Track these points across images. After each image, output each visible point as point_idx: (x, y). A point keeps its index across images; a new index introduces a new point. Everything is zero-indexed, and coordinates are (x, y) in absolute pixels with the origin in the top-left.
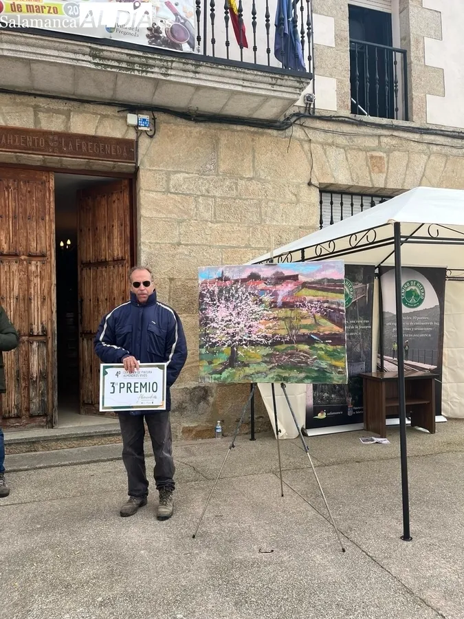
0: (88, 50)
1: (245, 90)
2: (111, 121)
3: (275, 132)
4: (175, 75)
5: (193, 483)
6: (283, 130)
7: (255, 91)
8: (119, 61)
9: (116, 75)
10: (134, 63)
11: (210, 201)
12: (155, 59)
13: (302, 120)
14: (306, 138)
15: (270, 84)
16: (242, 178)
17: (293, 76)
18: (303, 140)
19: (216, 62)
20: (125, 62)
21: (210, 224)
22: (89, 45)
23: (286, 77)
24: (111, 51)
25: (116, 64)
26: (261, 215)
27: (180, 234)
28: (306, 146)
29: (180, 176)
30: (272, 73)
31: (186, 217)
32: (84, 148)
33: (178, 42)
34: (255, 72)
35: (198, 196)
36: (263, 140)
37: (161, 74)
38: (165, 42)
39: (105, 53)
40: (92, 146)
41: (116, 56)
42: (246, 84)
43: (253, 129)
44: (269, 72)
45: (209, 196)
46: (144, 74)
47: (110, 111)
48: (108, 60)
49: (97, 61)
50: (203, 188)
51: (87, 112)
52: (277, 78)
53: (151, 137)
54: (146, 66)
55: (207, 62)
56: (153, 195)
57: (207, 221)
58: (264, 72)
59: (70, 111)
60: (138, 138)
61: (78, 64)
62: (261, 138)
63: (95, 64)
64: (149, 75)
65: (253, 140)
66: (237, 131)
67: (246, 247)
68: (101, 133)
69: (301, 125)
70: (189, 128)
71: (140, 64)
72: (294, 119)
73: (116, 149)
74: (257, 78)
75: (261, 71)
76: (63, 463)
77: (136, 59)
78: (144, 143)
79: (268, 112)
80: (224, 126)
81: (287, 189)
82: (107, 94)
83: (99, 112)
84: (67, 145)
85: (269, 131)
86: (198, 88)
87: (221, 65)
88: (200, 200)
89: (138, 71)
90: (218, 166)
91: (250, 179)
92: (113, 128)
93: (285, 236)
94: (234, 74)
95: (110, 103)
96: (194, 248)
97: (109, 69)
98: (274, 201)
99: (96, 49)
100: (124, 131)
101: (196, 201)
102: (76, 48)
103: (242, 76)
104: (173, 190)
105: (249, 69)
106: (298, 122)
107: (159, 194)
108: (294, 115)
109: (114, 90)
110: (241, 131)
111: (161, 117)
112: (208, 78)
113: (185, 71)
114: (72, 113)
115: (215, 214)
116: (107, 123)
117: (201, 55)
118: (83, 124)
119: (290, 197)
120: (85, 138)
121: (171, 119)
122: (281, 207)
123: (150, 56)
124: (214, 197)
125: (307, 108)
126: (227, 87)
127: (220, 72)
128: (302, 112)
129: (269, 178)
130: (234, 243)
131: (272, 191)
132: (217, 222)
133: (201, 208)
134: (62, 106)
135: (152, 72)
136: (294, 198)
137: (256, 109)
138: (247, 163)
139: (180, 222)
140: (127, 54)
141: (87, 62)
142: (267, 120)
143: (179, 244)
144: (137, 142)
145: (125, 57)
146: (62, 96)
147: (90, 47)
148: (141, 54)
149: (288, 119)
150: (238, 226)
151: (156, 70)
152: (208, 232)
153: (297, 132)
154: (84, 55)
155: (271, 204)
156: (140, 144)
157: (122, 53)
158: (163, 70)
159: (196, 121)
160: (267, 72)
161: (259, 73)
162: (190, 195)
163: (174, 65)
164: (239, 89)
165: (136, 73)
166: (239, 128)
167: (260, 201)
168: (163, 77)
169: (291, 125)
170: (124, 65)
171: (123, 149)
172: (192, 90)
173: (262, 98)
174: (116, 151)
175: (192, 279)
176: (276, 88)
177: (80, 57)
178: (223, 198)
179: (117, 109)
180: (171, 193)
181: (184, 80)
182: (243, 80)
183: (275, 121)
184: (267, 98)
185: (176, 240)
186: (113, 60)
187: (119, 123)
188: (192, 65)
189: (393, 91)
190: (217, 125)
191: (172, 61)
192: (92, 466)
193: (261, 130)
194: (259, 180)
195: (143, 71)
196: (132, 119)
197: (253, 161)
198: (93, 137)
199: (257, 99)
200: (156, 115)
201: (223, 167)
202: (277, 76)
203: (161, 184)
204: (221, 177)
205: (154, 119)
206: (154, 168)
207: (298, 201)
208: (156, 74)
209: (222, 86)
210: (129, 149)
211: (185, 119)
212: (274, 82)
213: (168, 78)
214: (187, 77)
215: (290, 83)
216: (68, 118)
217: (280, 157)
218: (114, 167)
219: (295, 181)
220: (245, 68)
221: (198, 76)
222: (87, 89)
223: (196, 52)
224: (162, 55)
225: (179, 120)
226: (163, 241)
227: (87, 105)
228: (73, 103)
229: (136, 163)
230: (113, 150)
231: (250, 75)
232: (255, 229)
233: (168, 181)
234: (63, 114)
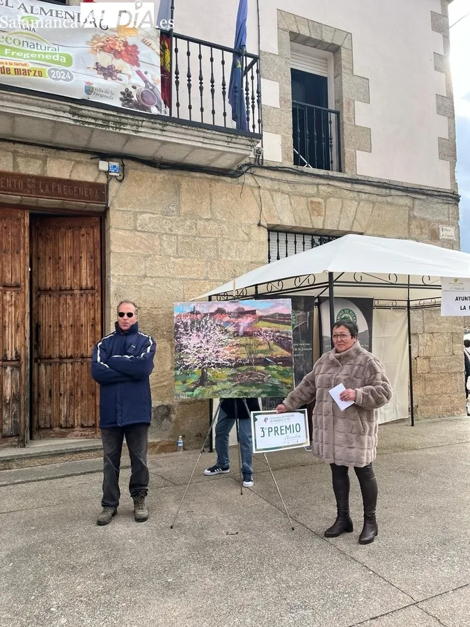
0: (68, 108)
1: (204, 146)
2: (84, 167)
3: (229, 179)
4: (145, 132)
5: (163, 489)
6: (236, 177)
7: (214, 147)
8: (96, 119)
9: (93, 130)
10: (109, 121)
11: (173, 239)
12: (127, 118)
13: (253, 170)
14: (256, 185)
15: (226, 142)
16: (201, 219)
17: (246, 136)
18: (253, 187)
19: (179, 122)
20: (101, 119)
21: (173, 259)
22: (70, 104)
23: (239, 137)
24: (89, 111)
25: (93, 121)
26: (217, 252)
27: (146, 267)
28: (256, 192)
29: (146, 216)
30: (228, 133)
31: (151, 252)
32: (59, 190)
33: (148, 105)
34: (214, 132)
35: (163, 234)
36: (219, 185)
37: (133, 130)
38: (136, 105)
39: (83, 112)
40: (67, 188)
41: (93, 114)
42: (206, 141)
43: (210, 176)
44: (225, 132)
45: (171, 234)
46: (118, 131)
47: (84, 158)
48: (86, 117)
49: (76, 118)
50: (167, 227)
51: (62, 158)
52: (233, 137)
53: (120, 181)
54: (119, 124)
55: (172, 122)
56: (120, 233)
57: (170, 256)
58: (221, 132)
59: (46, 157)
60: (108, 182)
61: (59, 120)
62: (217, 184)
63: (74, 120)
64: (122, 131)
65: (210, 186)
66: (197, 178)
67: (204, 279)
68: (75, 177)
69: (252, 174)
70: (154, 174)
71: (114, 122)
72: (246, 168)
73: (88, 192)
74: (215, 137)
75: (219, 131)
76: (39, 478)
77: (111, 118)
78: (114, 186)
79: (223, 163)
80: (185, 173)
81: (240, 230)
82: (82, 143)
83: (73, 158)
84: (44, 188)
85: (224, 178)
86: (164, 143)
87: (185, 125)
88: (164, 237)
89: (112, 127)
90: (180, 208)
91: (208, 220)
92: (86, 173)
93: (238, 270)
94: (196, 133)
95: (84, 151)
96: (159, 280)
97: (87, 125)
98: (229, 239)
99: (76, 108)
100: (96, 175)
101: (161, 239)
102: (57, 106)
103: (202, 134)
104: (139, 229)
105: (208, 129)
106: (249, 171)
107: (128, 232)
108: (246, 165)
109: (89, 140)
110: (200, 178)
111: (128, 164)
112: (173, 135)
113: (153, 129)
114: (48, 159)
115: (177, 249)
116: (80, 168)
117: (167, 117)
118: (58, 169)
119: (242, 235)
120: (60, 181)
121: (139, 166)
122: (235, 245)
123: (123, 115)
124: (176, 235)
125: (257, 160)
126: (189, 143)
127: (183, 131)
128: (253, 163)
129: (224, 219)
130: (194, 276)
131: (227, 230)
132: (179, 257)
133: (165, 244)
134: (39, 152)
135: (125, 129)
136: (246, 237)
137: (213, 160)
138: (205, 205)
139: (146, 257)
140: (104, 114)
141: (66, 118)
142: (222, 169)
143: (145, 276)
144: (108, 185)
145: (101, 116)
146: (39, 143)
147: (70, 106)
148: (115, 114)
149: (240, 168)
150: (198, 260)
151: (128, 127)
152: (171, 265)
153: (248, 179)
154: (64, 112)
155: (226, 242)
156: (110, 187)
157: (99, 113)
158: (134, 128)
159: (161, 168)
160: (223, 132)
161: (217, 133)
162: (155, 233)
163: (144, 124)
164: (200, 145)
165: (111, 129)
166: (198, 175)
167: (217, 239)
168: (134, 134)
169: (243, 174)
170: (100, 122)
171: (95, 191)
172: (159, 144)
173: (219, 153)
174: (88, 193)
175: (156, 308)
176: (231, 145)
177: (61, 114)
178: (184, 236)
179: (90, 156)
180: (138, 231)
181: (153, 137)
182: (204, 138)
183: (230, 170)
184: (223, 153)
185: (142, 273)
186: (90, 117)
187: (91, 169)
188: (160, 124)
189: (328, 146)
190: (179, 172)
191: (143, 121)
192: (67, 479)
193: (217, 177)
194: (216, 220)
195: (116, 128)
196: (104, 165)
197: (211, 204)
198: (68, 180)
199: (215, 153)
200: (125, 162)
201: (184, 209)
202: (232, 136)
203: (129, 223)
204: (182, 218)
205: (123, 165)
206: (122, 209)
207: (250, 240)
208: (128, 131)
209: (185, 142)
210: (100, 191)
211: (151, 166)
212: (229, 140)
213: (139, 134)
214: (155, 134)
215: (243, 142)
216: (45, 163)
217: (234, 201)
218: (86, 207)
219: (247, 222)
220: (205, 129)
221: (164, 133)
222: (63, 138)
223: (163, 114)
224: (134, 115)
225: (145, 167)
226: (130, 274)
227: (62, 152)
228: (49, 150)
229: (107, 204)
230: (86, 192)
231: (210, 133)
232: (212, 264)
233: (135, 220)
234: (40, 160)
